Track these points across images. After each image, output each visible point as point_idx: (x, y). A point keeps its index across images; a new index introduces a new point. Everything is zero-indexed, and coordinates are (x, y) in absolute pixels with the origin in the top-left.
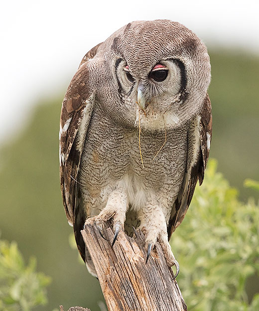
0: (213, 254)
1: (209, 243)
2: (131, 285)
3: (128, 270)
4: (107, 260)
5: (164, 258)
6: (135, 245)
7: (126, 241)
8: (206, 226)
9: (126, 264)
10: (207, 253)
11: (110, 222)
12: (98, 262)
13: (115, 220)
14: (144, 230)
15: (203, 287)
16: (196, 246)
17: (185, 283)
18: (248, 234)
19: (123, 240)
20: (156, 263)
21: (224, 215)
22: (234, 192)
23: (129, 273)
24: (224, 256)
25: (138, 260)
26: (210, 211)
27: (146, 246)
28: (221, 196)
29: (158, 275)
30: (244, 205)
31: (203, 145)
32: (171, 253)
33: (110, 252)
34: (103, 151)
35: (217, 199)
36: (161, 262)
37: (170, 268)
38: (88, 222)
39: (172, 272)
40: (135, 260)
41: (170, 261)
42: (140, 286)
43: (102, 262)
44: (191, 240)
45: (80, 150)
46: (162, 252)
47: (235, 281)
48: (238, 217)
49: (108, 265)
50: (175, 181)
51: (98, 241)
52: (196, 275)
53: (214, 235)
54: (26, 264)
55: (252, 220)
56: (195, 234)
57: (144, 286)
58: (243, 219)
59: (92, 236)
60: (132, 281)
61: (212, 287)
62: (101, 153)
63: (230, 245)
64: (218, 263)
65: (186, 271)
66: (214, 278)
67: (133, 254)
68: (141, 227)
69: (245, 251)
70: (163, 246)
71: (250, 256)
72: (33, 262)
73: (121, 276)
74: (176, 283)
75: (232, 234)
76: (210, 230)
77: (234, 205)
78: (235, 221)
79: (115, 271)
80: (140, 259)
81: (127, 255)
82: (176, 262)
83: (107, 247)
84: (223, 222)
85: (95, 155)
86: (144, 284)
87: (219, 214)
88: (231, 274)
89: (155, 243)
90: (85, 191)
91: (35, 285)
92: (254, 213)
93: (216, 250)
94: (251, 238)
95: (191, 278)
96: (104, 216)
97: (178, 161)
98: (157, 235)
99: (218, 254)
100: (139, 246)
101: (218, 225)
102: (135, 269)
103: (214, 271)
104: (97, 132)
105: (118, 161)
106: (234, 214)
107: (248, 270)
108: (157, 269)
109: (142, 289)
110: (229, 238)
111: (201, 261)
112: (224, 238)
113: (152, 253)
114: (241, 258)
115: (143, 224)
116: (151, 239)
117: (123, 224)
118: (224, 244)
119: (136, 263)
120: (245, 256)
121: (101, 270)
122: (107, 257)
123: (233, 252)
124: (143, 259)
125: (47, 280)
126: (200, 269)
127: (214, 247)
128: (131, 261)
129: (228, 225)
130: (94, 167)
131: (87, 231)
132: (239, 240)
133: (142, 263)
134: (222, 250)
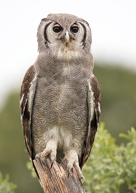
0: (103, 172)
1: (100, 167)
2: (59, 189)
3: (58, 181)
4: (47, 176)
5: (77, 175)
6: (61, 168)
7: (57, 166)
8: (99, 158)
9: (57, 178)
10: (99, 172)
11: (48, 156)
12: (42, 177)
13: (51, 155)
14: (66, 160)
15: (97, 190)
16: (94, 168)
17: (88, 188)
18: (121, 162)
19: (55, 166)
20: (73, 177)
21: (108, 152)
22: (113, 140)
23: (59, 183)
24: (108, 174)
25: (63, 176)
26: (101, 150)
27: (68, 169)
28: (107, 142)
29: (74, 184)
30: (119, 147)
31: (96, 108)
32: (80, 172)
33: (48, 171)
34: (43, 110)
35: (105, 143)
36: (75, 176)
37: (80, 180)
38: (37, 156)
39: (81, 182)
40: (62, 176)
41: (80, 176)
42: (64, 190)
43: (44, 176)
44: (91, 165)
45: (30, 111)
46: (76, 172)
47: (114, 187)
48: (116, 153)
49: (47, 178)
50: (81, 128)
51: (42, 166)
52: (93, 184)
53: (103, 162)
54: (4, 178)
55: (123, 155)
56: (93, 162)
57: (67, 189)
58: (118, 154)
59: (39, 163)
60: (60, 187)
61: (102, 190)
62: (42, 111)
63: (111, 168)
64: (105, 177)
65: (88, 182)
66: (103, 185)
67: (61, 172)
68: (65, 158)
69: (119, 171)
70: (77, 169)
71: (122, 174)
72: (8, 177)
73: (54, 184)
74: (83, 188)
75: (113, 162)
76: (101, 160)
77: (113, 147)
78: (114, 155)
79: (51, 182)
80: (64, 175)
81: (57, 173)
82: (83, 177)
83: (46, 169)
84: (108, 156)
85: (39, 114)
86: (66, 188)
87: (105, 151)
88: (112, 183)
89: (72, 166)
90: (35, 136)
91: (8, 189)
92: (124, 151)
93: (104, 170)
94: (123, 164)
95: (91, 185)
96: (45, 154)
97: (82, 116)
98: (73, 163)
99: (105, 173)
100: (64, 169)
101: (105, 157)
102: (61, 180)
103: (103, 182)
104: (39, 100)
105: (51, 116)
106: (113, 152)
107: (121, 181)
108: (73, 181)
109: (65, 191)
110: (111, 164)
111: (96, 176)
112: (108, 164)
113: (71, 172)
114: (117, 175)
115: (66, 157)
116: (70, 164)
117: (56, 156)
118: (108, 167)
119: (62, 177)
120: (119, 174)
121: (44, 181)
122: (47, 174)
123: (113, 171)
124: (66, 175)
125: (15, 186)
126: (96, 180)
127: (103, 169)
128: (60, 176)
129: (110, 157)
130: (39, 120)
131: (36, 160)
132: (116, 165)
133: (65, 177)
134: (107, 171)
